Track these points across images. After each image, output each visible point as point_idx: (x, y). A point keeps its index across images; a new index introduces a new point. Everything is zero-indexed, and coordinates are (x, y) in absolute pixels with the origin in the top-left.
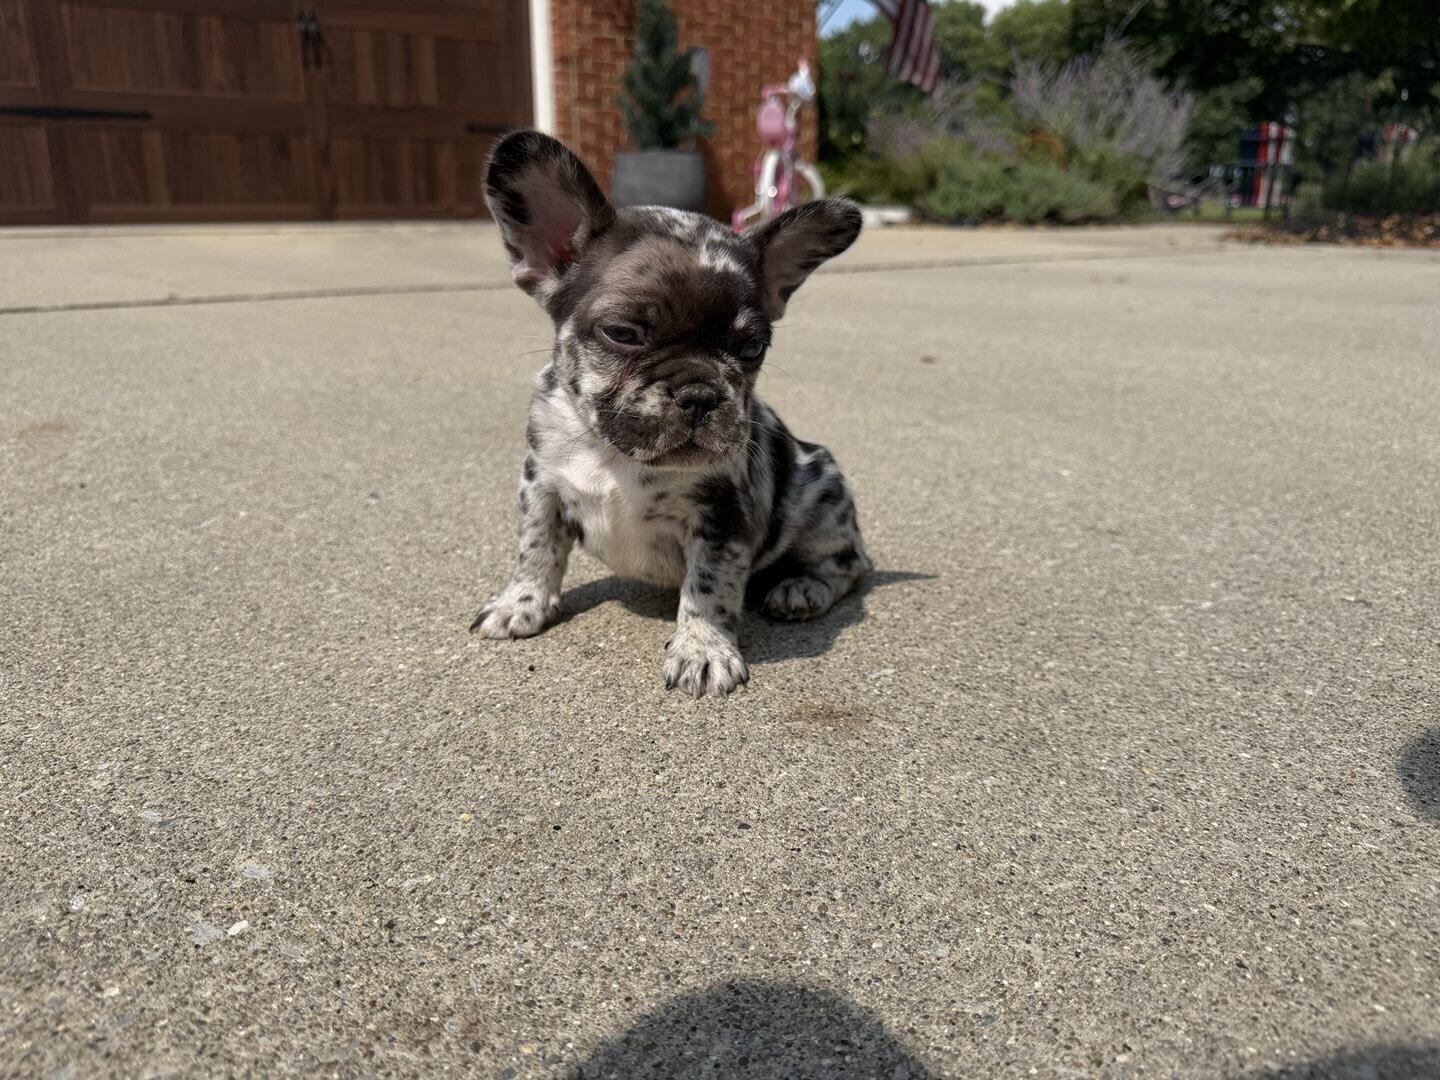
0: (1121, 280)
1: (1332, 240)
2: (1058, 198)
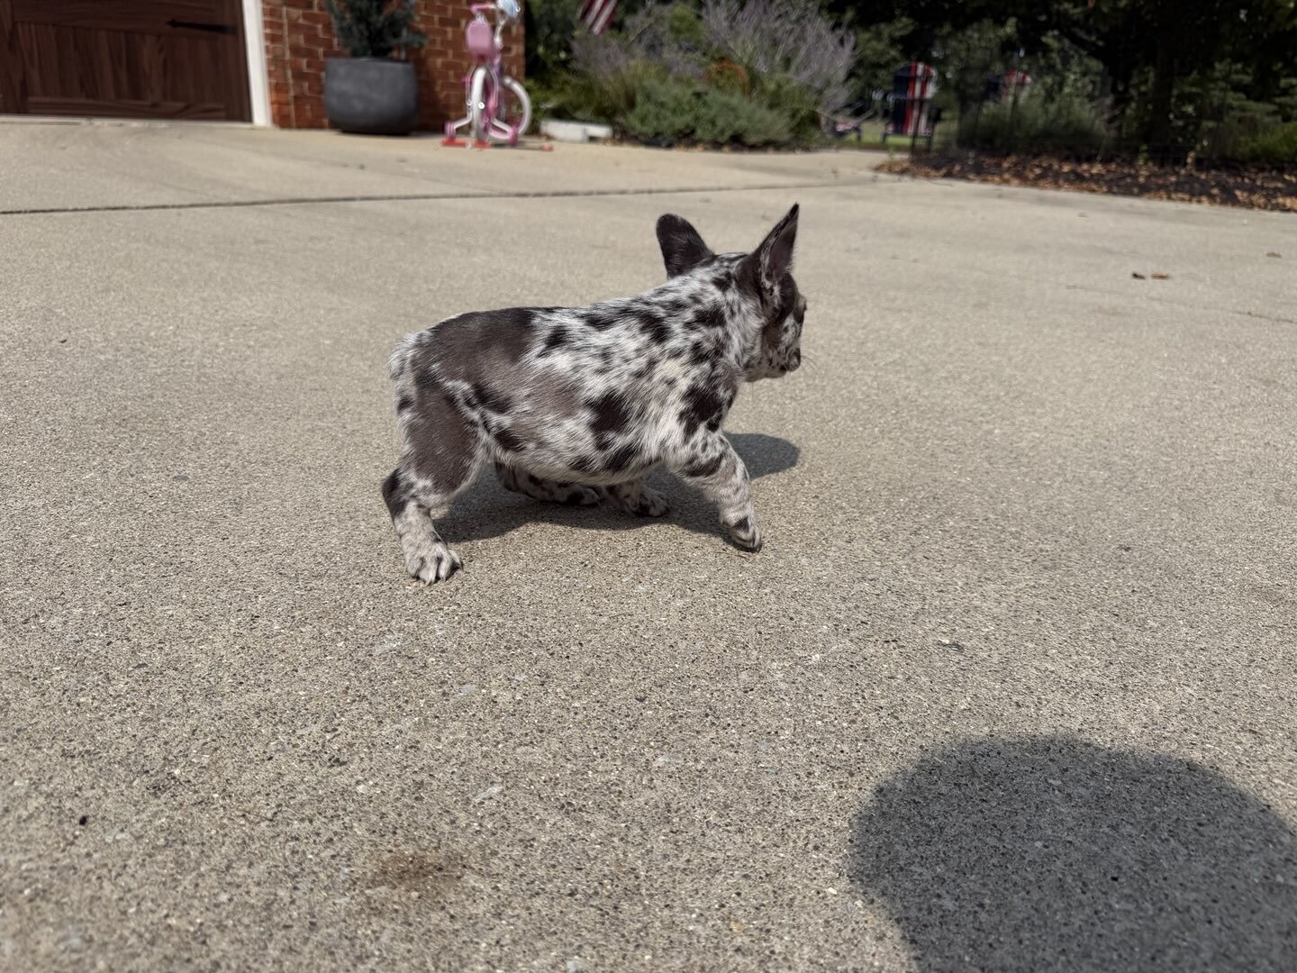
1: (963, 176)
2: (741, 123)
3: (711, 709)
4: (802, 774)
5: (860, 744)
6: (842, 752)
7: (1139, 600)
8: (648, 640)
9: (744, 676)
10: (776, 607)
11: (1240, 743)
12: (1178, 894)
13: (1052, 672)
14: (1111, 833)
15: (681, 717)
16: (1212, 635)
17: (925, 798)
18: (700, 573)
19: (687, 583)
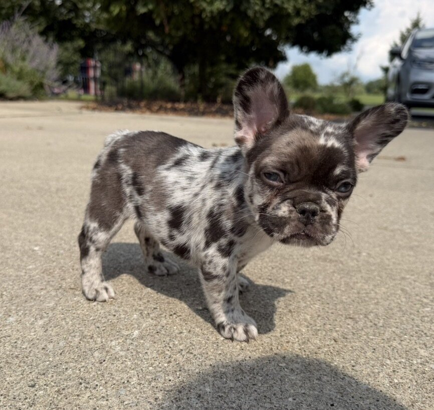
0: (40, 128)
1: (123, 110)
2: (2, 87)
3: (82, 379)
4: (152, 401)
5: (178, 373)
6: (170, 380)
7: (277, 271)
8: (26, 348)
9: (96, 354)
10: (103, 311)
11: (348, 324)
12: (362, 403)
13: (256, 311)
14: (319, 383)
15: (64, 389)
16: (313, 280)
17: (225, 393)
18: (49, 303)
19: (42, 310)
